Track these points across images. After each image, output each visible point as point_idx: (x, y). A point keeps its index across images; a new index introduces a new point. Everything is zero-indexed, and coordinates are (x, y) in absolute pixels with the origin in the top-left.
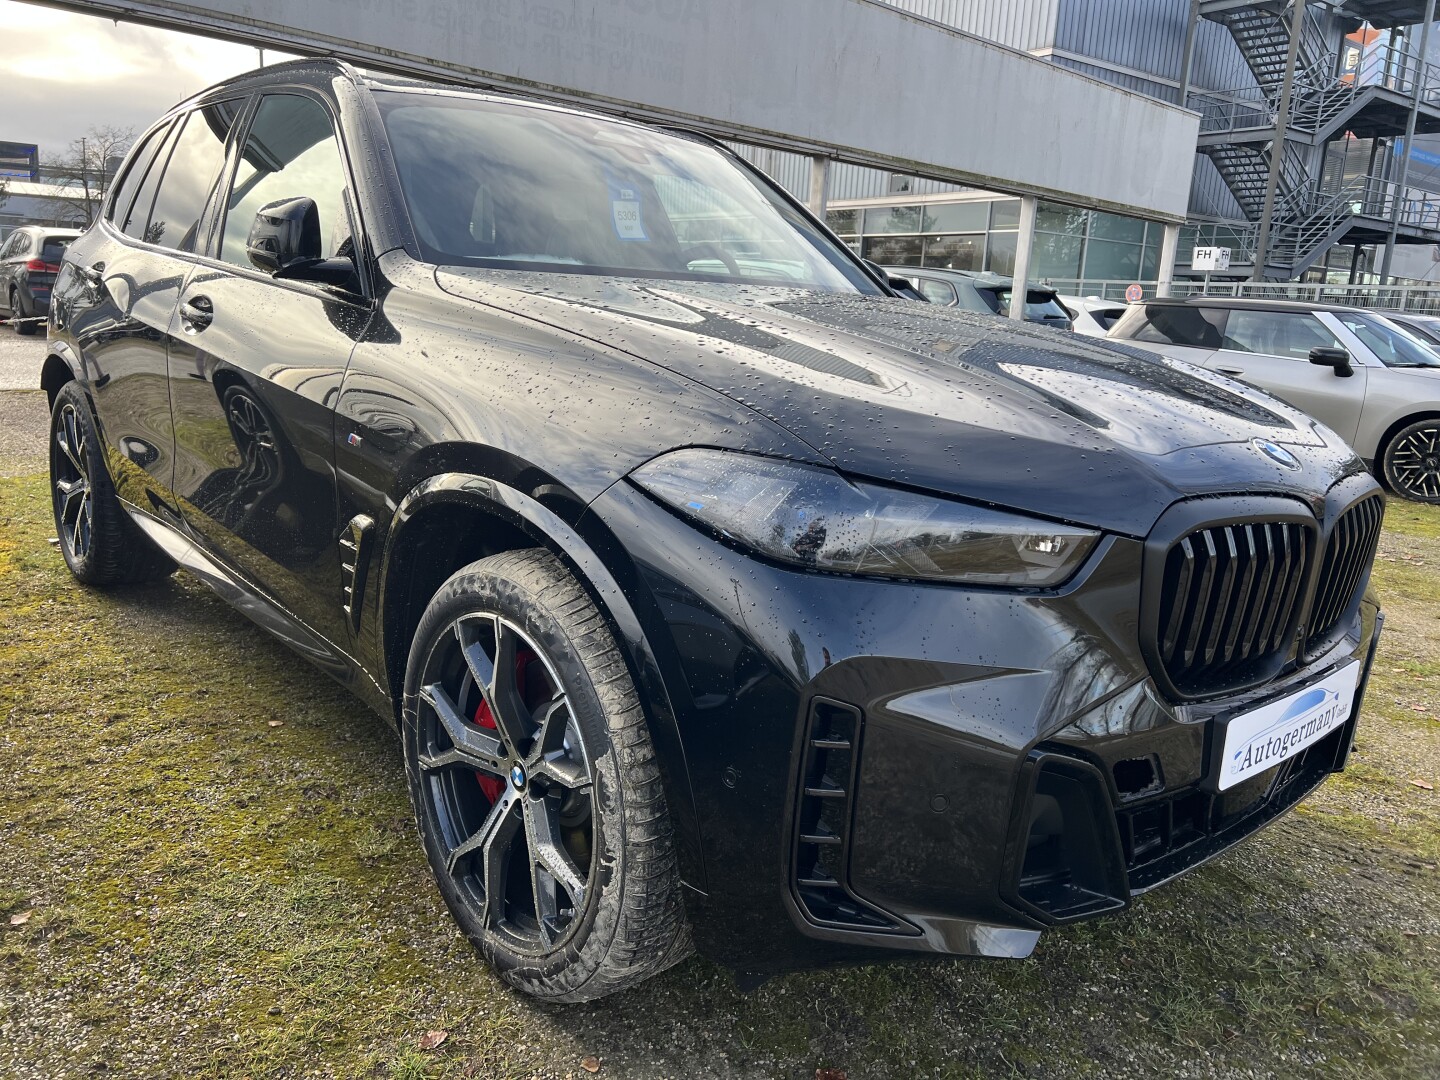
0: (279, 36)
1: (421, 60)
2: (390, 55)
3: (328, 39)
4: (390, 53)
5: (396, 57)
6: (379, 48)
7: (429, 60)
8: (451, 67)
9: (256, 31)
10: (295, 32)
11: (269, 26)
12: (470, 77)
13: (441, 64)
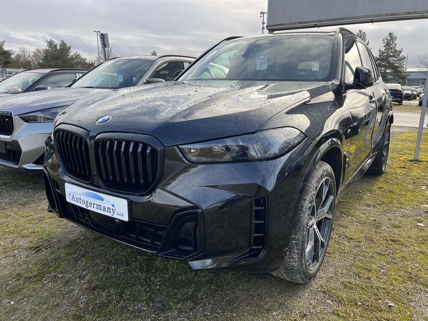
0: (354, 20)
1: (404, 14)
2: (392, 15)
3: (370, 16)
4: (392, 14)
5: (394, 15)
6: (388, 14)
7: (407, 13)
8: (417, 13)
9: (347, 20)
10: (359, 17)
11: (351, 18)
12: (425, 14)
13: (412, 13)
